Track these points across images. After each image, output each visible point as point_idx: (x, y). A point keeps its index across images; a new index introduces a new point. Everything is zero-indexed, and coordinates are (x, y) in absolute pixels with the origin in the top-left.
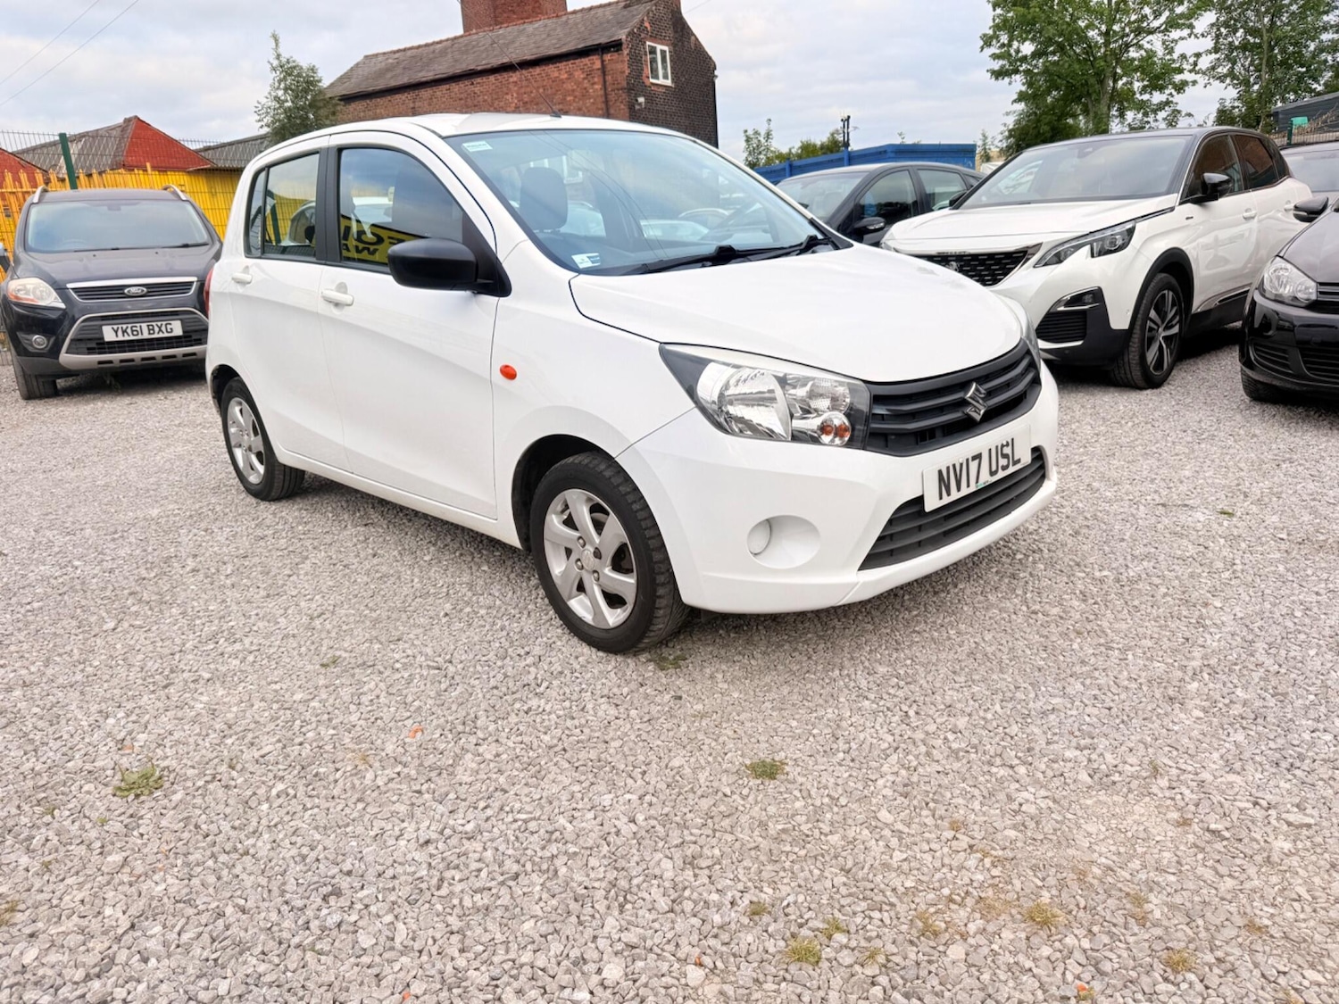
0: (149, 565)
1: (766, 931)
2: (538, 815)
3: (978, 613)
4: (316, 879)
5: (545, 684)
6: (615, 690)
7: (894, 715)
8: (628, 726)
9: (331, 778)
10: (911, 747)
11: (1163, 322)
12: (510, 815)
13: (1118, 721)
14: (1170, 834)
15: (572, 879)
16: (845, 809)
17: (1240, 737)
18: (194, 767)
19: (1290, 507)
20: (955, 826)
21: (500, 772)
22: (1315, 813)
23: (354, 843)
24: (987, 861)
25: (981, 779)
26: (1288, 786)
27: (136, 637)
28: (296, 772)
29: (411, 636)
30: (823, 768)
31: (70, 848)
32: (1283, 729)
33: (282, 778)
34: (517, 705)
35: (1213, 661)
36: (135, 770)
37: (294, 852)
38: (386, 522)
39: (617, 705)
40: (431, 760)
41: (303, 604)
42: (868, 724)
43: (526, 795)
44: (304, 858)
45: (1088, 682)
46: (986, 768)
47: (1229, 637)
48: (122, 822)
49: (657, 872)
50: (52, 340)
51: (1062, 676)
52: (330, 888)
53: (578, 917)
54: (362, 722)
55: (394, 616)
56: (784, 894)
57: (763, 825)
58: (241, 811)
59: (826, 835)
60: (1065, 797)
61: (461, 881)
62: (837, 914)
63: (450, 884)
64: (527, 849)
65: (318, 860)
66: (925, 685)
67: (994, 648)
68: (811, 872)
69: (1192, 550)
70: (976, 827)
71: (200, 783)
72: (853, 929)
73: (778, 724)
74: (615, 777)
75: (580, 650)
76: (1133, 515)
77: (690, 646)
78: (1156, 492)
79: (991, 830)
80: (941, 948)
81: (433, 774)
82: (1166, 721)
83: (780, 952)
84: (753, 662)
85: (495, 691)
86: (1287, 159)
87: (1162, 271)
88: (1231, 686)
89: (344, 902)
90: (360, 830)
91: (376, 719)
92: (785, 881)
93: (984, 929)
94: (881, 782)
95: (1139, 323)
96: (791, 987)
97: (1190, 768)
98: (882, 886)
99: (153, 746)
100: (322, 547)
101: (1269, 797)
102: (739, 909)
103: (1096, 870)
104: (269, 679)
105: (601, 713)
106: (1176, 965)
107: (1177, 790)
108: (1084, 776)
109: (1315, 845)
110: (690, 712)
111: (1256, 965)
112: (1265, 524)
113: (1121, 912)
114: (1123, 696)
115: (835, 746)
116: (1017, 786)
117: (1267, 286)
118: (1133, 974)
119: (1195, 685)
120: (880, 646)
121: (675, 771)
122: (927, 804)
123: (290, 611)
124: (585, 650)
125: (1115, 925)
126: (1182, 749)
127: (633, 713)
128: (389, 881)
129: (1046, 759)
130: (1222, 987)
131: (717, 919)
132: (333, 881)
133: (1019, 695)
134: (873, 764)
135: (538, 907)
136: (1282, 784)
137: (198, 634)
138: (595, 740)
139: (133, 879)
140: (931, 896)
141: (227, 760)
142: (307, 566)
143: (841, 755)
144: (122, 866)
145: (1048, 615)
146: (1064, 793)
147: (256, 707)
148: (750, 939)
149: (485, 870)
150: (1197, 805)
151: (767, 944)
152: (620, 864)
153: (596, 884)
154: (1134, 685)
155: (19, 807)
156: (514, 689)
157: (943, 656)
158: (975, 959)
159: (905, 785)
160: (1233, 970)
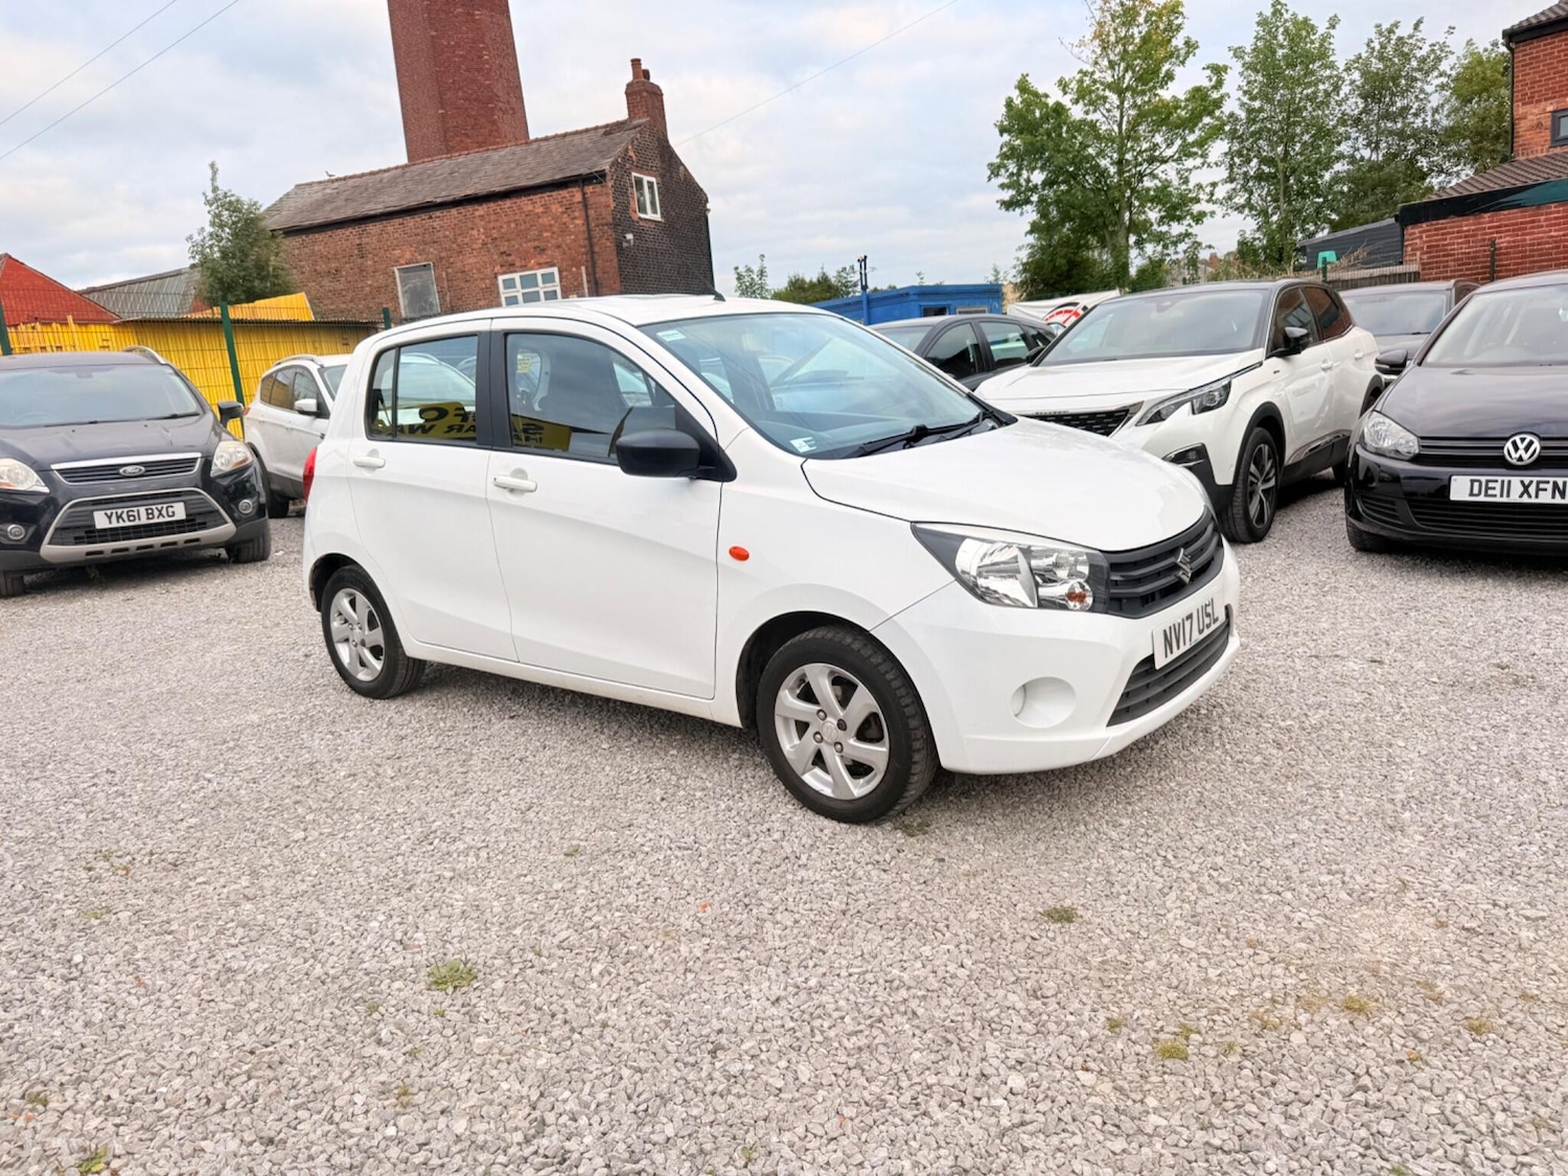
0: (293, 774)
1: (1130, 1039)
2: (869, 968)
3: (1188, 766)
4: (693, 1039)
5: (804, 857)
6: (876, 857)
7: (1155, 860)
8: (908, 888)
9: (645, 955)
10: (1183, 885)
11: (1261, 474)
12: (843, 971)
13: (1353, 849)
14: (1433, 935)
15: (934, 1016)
16: (1148, 941)
17: (1462, 854)
18: (496, 958)
19: (1431, 653)
20: (1252, 945)
21: (807, 936)
22: (1545, 908)
23: (708, 1007)
24: (1292, 969)
25: (1256, 905)
26: (1515, 889)
27: (336, 845)
28: (606, 952)
29: (640, 821)
30: (1112, 909)
31: (423, 1038)
32: (1495, 845)
33: (595, 959)
34: (789, 877)
35: (1416, 793)
36: (436, 966)
37: (653, 1020)
39: (885, 871)
40: (734, 930)
41: (501, 799)
42: (1136, 870)
43: (847, 953)
44: (667, 1023)
45: (1314, 818)
46: (1257, 896)
47: (1421, 772)
48: (458, 1011)
49: (1008, 1004)
50: (32, 529)
51: (1289, 815)
52: (711, 1045)
53: (958, 1045)
54: (641, 903)
55: (608, 803)
56: (1129, 1010)
57: (1082, 959)
58: (573, 991)
59: (1143, 962)
60: (1334, 914)
61: (830, 1028)
62: (1185, 1021)
63: (822, 1031)
64: (875, 997)
65: (683, 1024)
66: (1170, 832)
67: (1217, 795)
68: (1144, 991)
69: (1359, 697)
70: (1270, 943)
71: (516, 971)
72: (1203, 1030)
73: (1051, 876)
74: (922, 932)
76: (1291, 668)
77: (927, 813)
78: (1303, 644)
79: (1284, 945)
80: (1284, 1037)
81: (745, 942)
82: (1395, 846)
83: (1150, 1053)
84: (998, 824)
85: (759, 866)
86: (1346, 302)
87: (1258, 426)
88: (1438, 813)
89: (731, 1055)
90: (705, 995)
91: (656, 899)
92: (1125, 1000)
93: (1312, 1020)
94: (1170, 916)
95: (1241, 477)
96: (1174, 1078)
97: (1430, 882)
98: (1211, 996)
99: (439, 942)
100: (481, 743)
101: (1503, 899)
102: (1099, 1025)
103: (1384, 967)
104: (515, 873)
105: (875, 879)
106: (1478, 1029)
107: (1426, 900)
108: (1343, 895)
109: (1553, 932)
110: (960, 872)
111: (1540, 1023)
112: (1414, 670)
113: (1418, 996)
114: (1350, 828)
115: (1114, 890)
116: (1290, 908)
117: (1368, 440)
118: (1447, 1039)
119: (1408, 814)
120: (1111, 801)
121: (976, 922)
122: (1219, 929)
123: (493, 808)
125: (1417, 1006)
126: (1417, 868)
127: (905, 876)
128: (763, 1034)
129: (1305, 885)
130: (1520, 1041)
131: (1083, 1033)
132: (711, 1040)
133: (1259, 834)
134: (1156, 902)
135: (915, 1042)
136: (1510, 888)
137: (404, 836)
138: (883, 902)
139: (508, 1057)
140: (1256, 1000)
141: (527, 949)
142: (476, 763)
143: (1123, 897)
144: (489, 1048)
145: (1252, 763)
146: (1332, 911)
147: (519, 899)
148: (1120, 1046)
149: (848, 1016)
150: (1447, 911)
151: (1135, 1048)
152: (971, 1000)
153: (959, 1018)
154: (1354, 819)
155: (338, 1008)
156: (777, 863)
157: (1174, 806)
158: (1313, 1041)
159: (1193, 916)
160: (1523, 1028)
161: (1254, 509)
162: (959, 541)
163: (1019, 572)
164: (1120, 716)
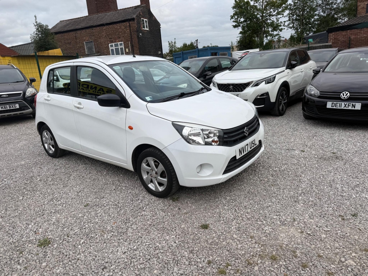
0: (26, 179)
1: (212, 267)
2: (151, 243)
3: (248, 181)
4: (99, 265)
5: (145, 208)
6: (163, 208)
7: (233, 210)
8: (169, 217)
9: (95, 237)
10: (238, 218)
11: (283, 99)
12: (144, 244)
13: (284, 208)
14: (299, 235)
15: (163, 259)
16: (225, 235)
17: (312, 210)
18: (57, 237)
19: (317, 149)
20: (251, 237)
21: (139, 232)
22: (330, 228)
23: (106, 254)
24: (260, 245)
25: (255, 225)
26: (323, 221)
27: (30, 201)
28: (86, 236)
29: (106, 196)
30: (218, 225)
31: (31, 262)
32: (321, 207)
33: (82, 239)
34: (139, 214)
35: (304, 191)
36: (42, 239)
37: (91, 258)
38: (90, 163)
39: (164, 212)
40: (120, 230)
41: (74, 188)
42: (227, 213)
43: (147, 238)
44: (94, 259)
45: (276, 198)
46: (256, 222)
47: (307, 184)
48: (42, 254)
49: (184, 255)
51: (270, 197)
52: (103, 267)
53: (167, 268)
54: (99, 221)
55: (100, 191)
56: (215, 258)
57: (207, 241)
58: (74, 248)
59: (222, 242)
60: (275, 228)
61: (136, 262)
62: (228, 262)
63: (134, 263)
64: (150, 252)
65: (98, 260)
66: (239, 201)
67: (253, 190)
68: (220, 252)
69: (296, 162)
70: (256, 237)
71: (61, 242)
72: (232, 265)
73: (206, 214)
74: (168, 232)
76: (281, 153)
77: (180, 194)
78: (286, 146)
79: (260, 238)
80: (253, 268)
81: (122, 234)
82: (295, 207)
83: (217, 272)
84: (196, 198)
85: (132, 211)
86: (309, 54)
88: (308, 197)
89: (108, 270)
90: (107, 251)
91: (103, 220)
92: (214, 255)
93: (262, 262)
94: (232, 228)
95: (277, 100)
97: (302, 219)
98: (237, 254)
99: (45, 232)
100: (75, 171)
101: (320, 224)
102: (205, 262)
103: (284, 246)
104: (71, 211)
105: (161, 215)
106: (304, 266)
107: (300, 224)
108: (279, 223)
109: (331, 235)
110: (183, 212)
111: (321, 265)
112: (312, 154)
113: (291, 255)
114: (285, 201)
115: (220, 219)
116: (264, 226)
117: (308, 92)
118: (295, 269)
119: (301, 197)
120: (226, 191)
121: (183, 229)
122: (244, 232)
123: (71, 191)
124: (153, 197)
125: (290, 258)
126: (299, 214)
127: (169, 214)
128: (118, 263)
129: (269, 219)
130: (315, 271)
131: (200, 265)
132: (104, 265)
133: (261, 203)
134: (230, 223)
135: (157, 267)
136: (322, 221)
137: (47, 199)
138: (161, 222)
139: (50, 269)
140: (249, 255)
141: (66, 235)
142: (72, 177)
143: (222, 221)
144: (46, 266)
145: (264, 181)
146: (275, 227)
147: (69, 219)
148: (209, 270)
149: (141, 258)
150: (304, 228)
151: (213, 270)
152: (175, 254)
153: (170, 260)
154: (287, 198)
155: (12, 252)
156: (137, 210)
157: (242, 193)
158: (261, 269)
159: (238, 228)
160: (316, 266)
161: (281, 108)
162: (184, 127)
163: (200, 135)
164: (226, 172)
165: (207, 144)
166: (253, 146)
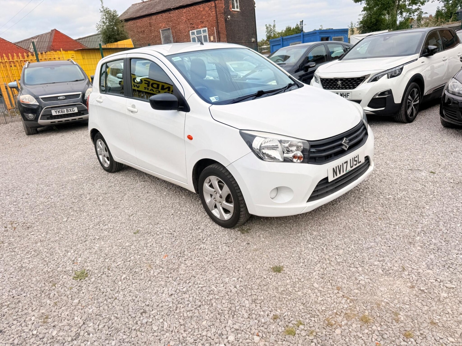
0: (75, 197)
1: (278, 324)
2: (205, 285)
3: (347, 212)
4: (138, 307)
5: (205, 239)
6: (228, 241)
7: (319, 250)
8: (233, 254)
9: (140, 273)
10: (324, 261)
11: (413, 100)
12: (197, 285)
13: (392, 251)
14: (408, 291)
15: (217, 307)
16: (303, 283)
17: (432, 256)
18: (97, 270)
19: (455, 170)
20: (338, 289)
21: (193, 270)
22: (456, 283)
23: (149, 295)
24: (348, 300)
25: (347, 272)
26: (447, 274)
27: (74, 224)
28: (129, 271)
29: (162, 222)
30: (296, 268)
31: (62, 297)
32: (447, 254)
33: (125, 273)
34: (197, 247)
35: (425, 229)
36: (79, 271)
37: (131, 298)
38: (150, 180)
39: (229, 246)
40: (171, 266)
41: (126, 211)
42: (311, 253)
43: (202, 278)
44: (134, 300)
45: (383, 237)
46: (348, 268)
47: (431, 220)
48: (77, 288)
49: (244, 305)
50: (35, 115)
51: (374, 235)
52: (143, 310)
53: (220, 320)
54: (148, 253)
55: (156, 215)
56: (284, 312)
57: (277, 288)
58: (113, 284)
59: (297, 292)
60: (374, 278)
61: (183, 308)
62: (301, 319)
63: (180, 309)
64: (202, 297)
65: (138, 301)
66: (329, 239)
67: (352, 225)
68: (292, 305)
69: (420, 187)
70: (345, 289)
71: (99, 275)
72: (306, 324)
73: (281, 253)
74: (229, 272)
75: (216, 227)
76: (400, 174)
77: (252, 225)
78: (409, 164)
79: (350, 290)
80: (333, 330)
81: (172, 271)
82: (408, 251)
83: (283, 331)
84: (272, 230)
85: (190, 242)
86: (458, 35)
87: (413, 82)
88: (430, 238)
89: (147, 315)
90: (150, 291)
91: (153, 252)
92: (284, 307)
93: (347, 324)
94: (314, 273)
95: (405, 100)
96: (286, 343)
97: (415, 268)
98: (315, 309)
99: (84, 262)
100: (130, 190)
101: (441, 278)
102: (270, 317)
103: (383, 304)
104: (117, 238)
105: (224, 249)
106: (407, 336)
107: (411, 276)
108: (380, 271)
109: (455, 295)
110: (252, 249)
111: (433, 336)
112: (446, 177)
113: (391, 318)
114: (394, 242)
115: (299, 261)
116: (359, 274)
117: (450, 88)
118: (394, 339)
119: (419, 238)
120: (314, 225)
121: (248, 270)
122: (329, 281)
123: (122, 214)
124: (218, 227)
125: (388, 322)
126: (413, 261)
127: (234, 249)
128: (161, 308)
129: (368, 265)
130: (422, 343)
131: (263, 321)
132: (144, 308)
133: (360, 242)
134: (312, 267)
135: (207, 316)
136: (445, 273)
137: (93, 222)
138: (222, 259)
139: (82, 307)
140: (330, 313)
141: (107, 267)
142: (126, 197)
143: (302, 264)
144: (78, 303)
145: (370, 212)
146: (374, 277)
147: (114, 248)
148: (273, 327)
149: (190, 304)
151: (279, 329)
152: (233, 302)
153: (225, 309)
154: (398, 238)
155: (44, 284)
156: (196, 241)
157: (335, 228)
158: (343, 334)
159: (322, 274)
160: (425, 338)
161: (409, 112)
162: (254, 137)
163: (278, 148)
164: (311, 199)
165: (286, 160)
166: (355, 165)
